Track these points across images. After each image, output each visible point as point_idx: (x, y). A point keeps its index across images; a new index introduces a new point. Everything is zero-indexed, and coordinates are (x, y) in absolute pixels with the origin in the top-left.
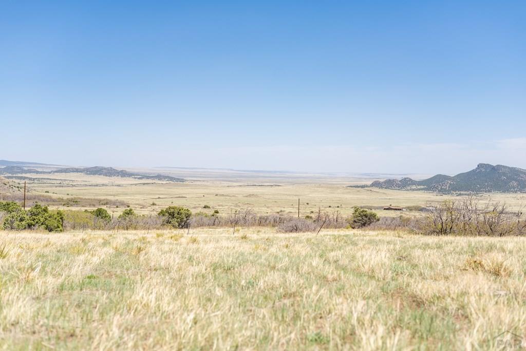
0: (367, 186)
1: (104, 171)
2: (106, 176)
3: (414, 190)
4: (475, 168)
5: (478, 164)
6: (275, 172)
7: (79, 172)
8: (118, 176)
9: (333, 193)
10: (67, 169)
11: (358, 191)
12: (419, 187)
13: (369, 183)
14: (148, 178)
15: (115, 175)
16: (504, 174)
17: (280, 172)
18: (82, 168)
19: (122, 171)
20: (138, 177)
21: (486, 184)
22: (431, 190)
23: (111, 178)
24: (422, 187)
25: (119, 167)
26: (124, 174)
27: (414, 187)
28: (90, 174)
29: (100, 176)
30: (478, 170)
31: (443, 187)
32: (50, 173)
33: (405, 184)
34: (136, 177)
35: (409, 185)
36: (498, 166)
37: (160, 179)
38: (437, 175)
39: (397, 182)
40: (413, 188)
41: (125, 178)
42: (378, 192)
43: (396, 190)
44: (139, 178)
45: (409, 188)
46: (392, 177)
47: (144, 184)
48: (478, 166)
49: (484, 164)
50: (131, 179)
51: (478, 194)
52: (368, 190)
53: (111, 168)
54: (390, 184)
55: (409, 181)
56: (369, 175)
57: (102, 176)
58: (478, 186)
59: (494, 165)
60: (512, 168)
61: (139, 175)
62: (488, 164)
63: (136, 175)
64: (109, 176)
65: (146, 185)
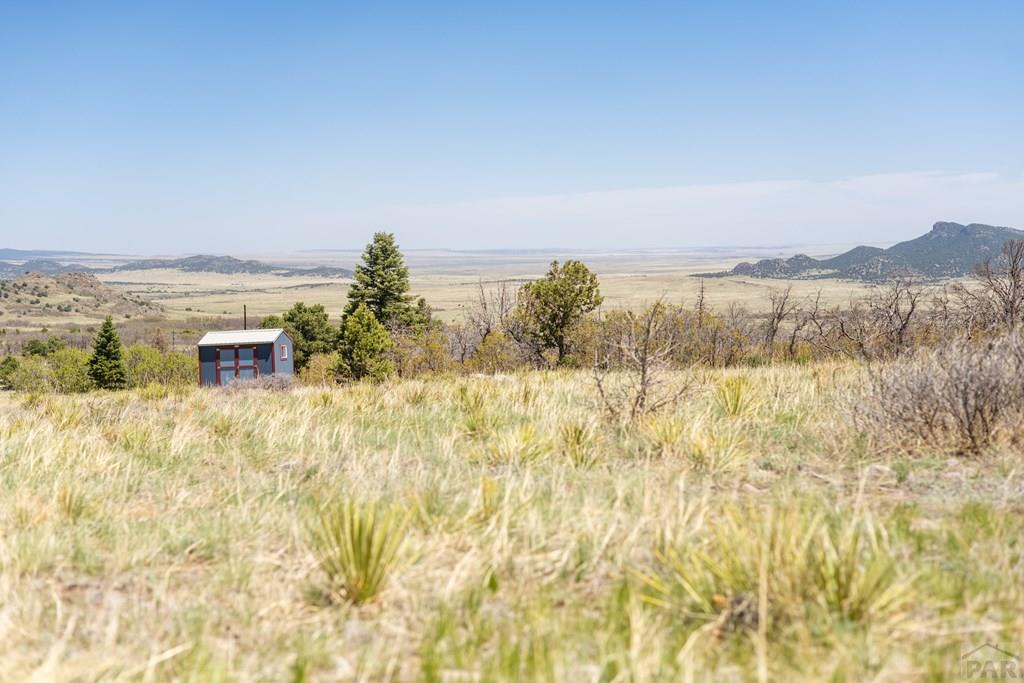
0: (727, 274)
1: (215, 262)
2: (222, 272)
3: (815, 278)
4: (929, 231)
5: (934, 223)
6: (534, 251)
7: (169, 267)
8: (244, 272)
9: (676, 291)
10: (144, 262)
11: (721, 285)
12: (824, 272)
13: (729, 266)
14: (302, 273)
15: (237, 271)
16: (985, 241)
17: (543, 251)
18: (173, 259)
19: (250, 263)
20: (283, 272)
21: (952, 261)
22: (848, 277)
23: (231, 276)
24: (830, 271)
25: (242, 254)
26: (253, 267)
27: (814, 272)
28: (189, 270)
29: (210, 273)
30: (934, 236)
31: (871, 270)
32: (112, 271)
33: (799, 266)
34: (278, 272)
35: (806, 268)
36: (972, 225)
37: (325, 275)
38: (858, 248)
39: (781, 264)
40: (813, 274)
41: (257, 276)
42: (757, 285)
43: (781, 278)
44: (285, 275)
45: (805, 274)
46: (772, 254)
47: (312, 286)
48: (934, 227)
49: (945, 223)
50: (268, 276)
51: (938, 281)
52: (739, 282)
53: (229, 257)
54: (768, 268)
55: (805, 261)
56: (716, 251)
57: (213, 273)
58: (937, 266)
59: (966, 224)
60: (999, 228)
61: (283, 269)
62: (953, 223)
63: (278, 269)
64: (228, 273)
65: (315, 289)
